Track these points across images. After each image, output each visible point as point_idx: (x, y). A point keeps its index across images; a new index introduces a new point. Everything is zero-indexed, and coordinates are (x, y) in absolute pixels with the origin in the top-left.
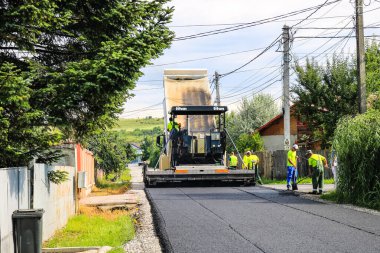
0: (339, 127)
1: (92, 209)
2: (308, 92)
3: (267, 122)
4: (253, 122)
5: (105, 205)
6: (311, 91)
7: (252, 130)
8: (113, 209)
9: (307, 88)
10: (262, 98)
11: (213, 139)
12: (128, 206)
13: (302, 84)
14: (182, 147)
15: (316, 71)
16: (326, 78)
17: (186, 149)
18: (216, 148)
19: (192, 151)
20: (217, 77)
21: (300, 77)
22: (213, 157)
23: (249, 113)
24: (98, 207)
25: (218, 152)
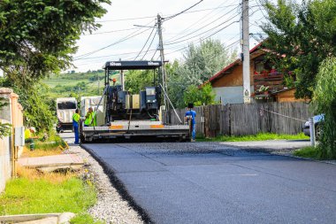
0: (322, 70)
1: (31, 171)
2: (279, 32)
3: (217, 72)
4: (201, 72)
5: (46, 166)
6: (285, 30)
7: (200, 82)
8: (56, 171)
9: (279, 27)
10: (210, 45)
11: (148, 94)
12: (73, 167)
13: (274, 22)
14: (117, 103)
15: (288, 8)
16: (301, 16)
17: (122, 105)
18: (151, 103)
19: (128, 107)
20: (160, 20)
21: (270, 14)
22: (147, 112)
23: (197, 61)
24: (38, 169)
25: (154, 107)
